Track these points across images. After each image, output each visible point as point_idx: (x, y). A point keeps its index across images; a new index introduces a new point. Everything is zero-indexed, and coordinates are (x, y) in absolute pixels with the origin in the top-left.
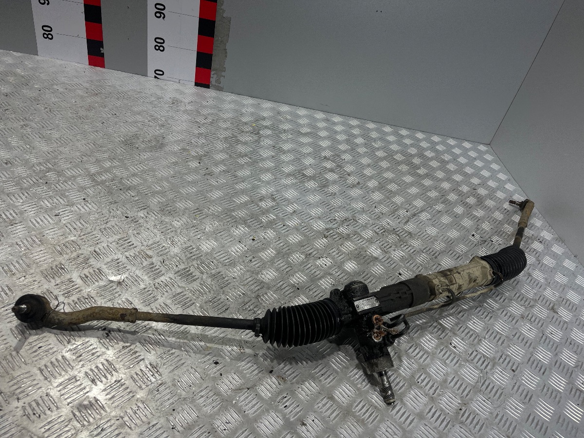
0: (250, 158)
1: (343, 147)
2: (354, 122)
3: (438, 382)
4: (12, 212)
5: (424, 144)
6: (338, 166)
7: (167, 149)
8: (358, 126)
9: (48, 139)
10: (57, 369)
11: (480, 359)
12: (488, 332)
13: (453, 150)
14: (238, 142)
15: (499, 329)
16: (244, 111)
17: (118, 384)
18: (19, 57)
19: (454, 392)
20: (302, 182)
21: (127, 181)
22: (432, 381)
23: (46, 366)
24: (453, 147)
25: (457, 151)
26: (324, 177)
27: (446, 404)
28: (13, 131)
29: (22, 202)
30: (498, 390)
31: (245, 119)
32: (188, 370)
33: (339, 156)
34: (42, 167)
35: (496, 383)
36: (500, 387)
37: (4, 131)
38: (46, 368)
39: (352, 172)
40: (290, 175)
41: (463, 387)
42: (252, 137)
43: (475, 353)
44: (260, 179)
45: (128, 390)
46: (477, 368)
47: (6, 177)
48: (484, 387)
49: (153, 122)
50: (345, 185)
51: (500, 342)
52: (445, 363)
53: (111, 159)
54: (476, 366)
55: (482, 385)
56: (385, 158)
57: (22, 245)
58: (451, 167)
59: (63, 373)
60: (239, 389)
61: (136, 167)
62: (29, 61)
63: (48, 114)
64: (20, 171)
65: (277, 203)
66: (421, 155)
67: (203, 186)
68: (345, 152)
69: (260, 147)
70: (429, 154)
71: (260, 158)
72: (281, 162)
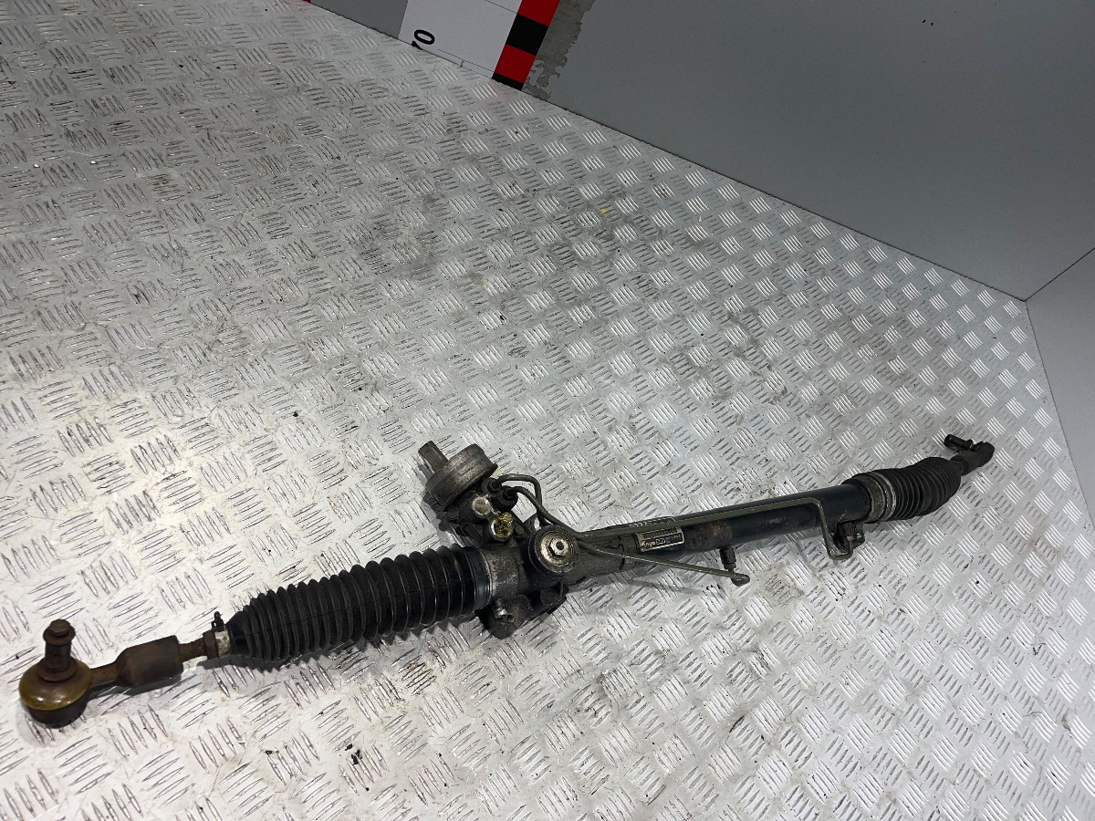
0: (593, 308)
1: (764, 288)
4: (163, 443)
5: (910, 292)
6: (753, 340)
7: (442, 271)
8: (797, 230)
9: (211, 228)
13: (960, 312)
14: (573, 259)
15: (978, 765)
16: (586, 166)
20: (685, 384)
24: (960, 302)
25: (965, 313)
26: (726, 371)
28: (138, 193)
29: (181, 418)
31: (588, 191)
33: (755, 313)
39: (776, 360)
40: (665, 360)
42: (599, 245)
44: (610, 370)
47: (140, 338)
50: (761, 394)
51: (976, 792)
53: (339, 297)
56: (836, 325)
58: (951, 357)
63: (204, 146)
65: (638, 439)
66: (902, 323)
67: (509, 387)
69: (613, 277)
70: (915, 318)
71: (612, 310)
72: (650, 324)
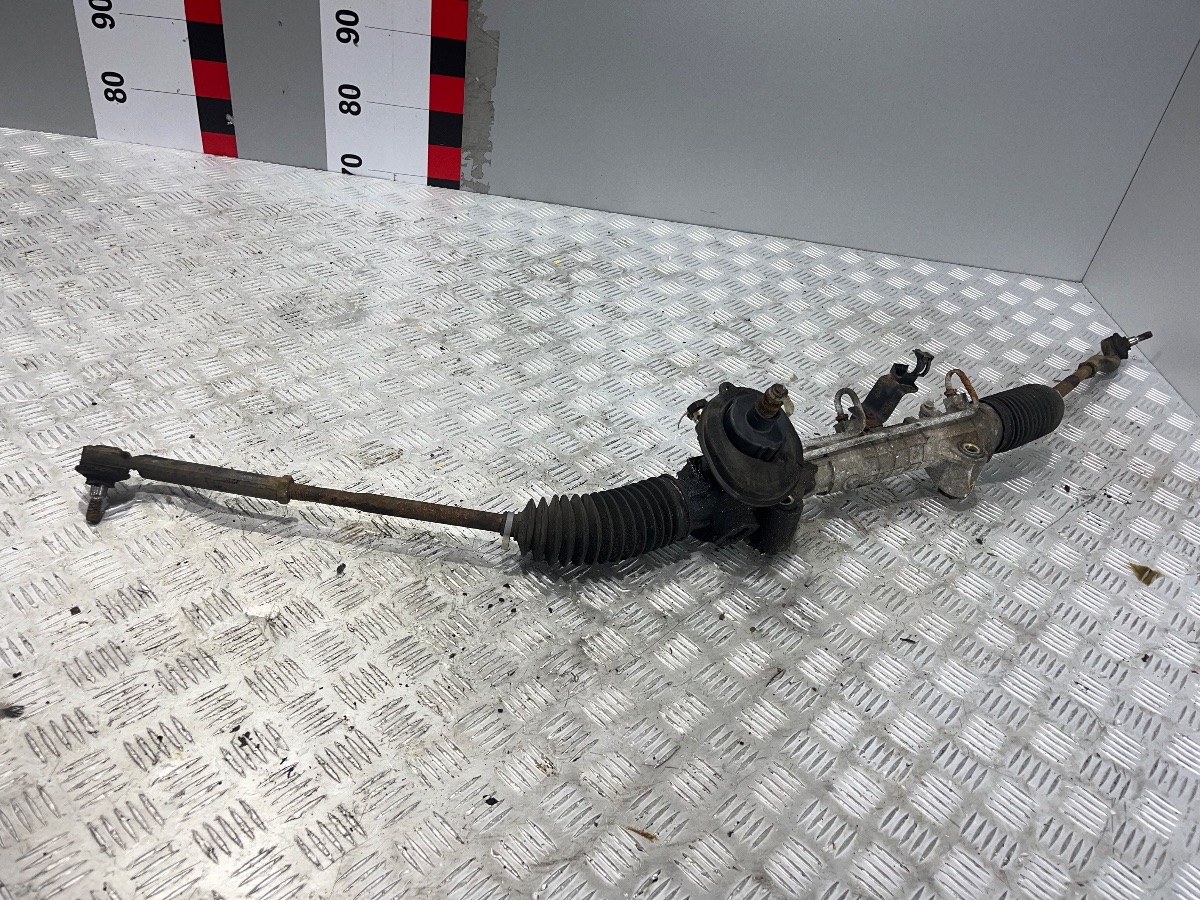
0: (552, 333)
1: (753, 300)
2: (776, 246)
3: (1015, 835)
4: (35, 470)
5: (935, 288)
6: (747, 342)
7: (370, 321)
8: (787, 255)
9: (115, 312)
10: (127, 825)
11: (1107, 773)
12: (1120, 708)
13: (1001, 298)
14: (524, 299)
15: (1144, 701)
16: (534, 233)
17: (267, 860)
18: (57, 143)
19: (1052, 857)
20: (669, 380)
21: (284, 393)
22: (1001, 832)
23: (104, 820)
24: (998, 290)
25: (1008, 298)
26: (718, 368)
27: (1038, 886)
28: (41, 295)
29: (58, 448)
30: (1154, 847)
31: (536, 251)
32: (426, 821)
33: (747, 320)
34: (101, 370)
35: (1148, 829)
36: (1159, 839)
37: (22, 296)
38: (104, 823)
39: (779, 354)
40: (642, 366)
41: (1074, 843)
42: (555, 288)
43: (1095, 761)
44: (577, 379)
45: (291, 873)
46: (1100, 795)
47: (24, 394)
48: (1122, 840)
49: (339, 264)
51: (1151, 731)
52: (1026, 786)
53: (252, 348)
54: (1099, 792)
55: (1118, 837)
56: (849, 321)
57: (56, 544)
58: (999, 334)
59: (143, 834)
60: (546, 864)
61: (305, 363)
62: (79, 150)
63: (116, 257)
64: (55, 380)
65: (614, 429)
66: (929, 311)
67: (451, 399)
68: (761, 310)
69: (572, 309)
70: (947, 308)
71: (573, 333)
72: (620, 340)
